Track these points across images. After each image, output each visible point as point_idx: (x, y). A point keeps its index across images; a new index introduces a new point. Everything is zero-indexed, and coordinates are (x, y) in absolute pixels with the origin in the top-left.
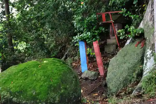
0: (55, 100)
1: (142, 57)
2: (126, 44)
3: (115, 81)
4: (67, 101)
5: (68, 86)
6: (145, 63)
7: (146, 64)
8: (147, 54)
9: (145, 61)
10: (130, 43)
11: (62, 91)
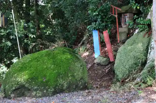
0: (64, 86)
1: (147, 46)
2: (135, 33)
3: (122, 68)
4: (74, 87)
5: (75, 74)
6: (149, 52)
7: (150, 54)
8: (151, 44)
9: (149, 51)
10: (138, 32)
11: (70, 78)
